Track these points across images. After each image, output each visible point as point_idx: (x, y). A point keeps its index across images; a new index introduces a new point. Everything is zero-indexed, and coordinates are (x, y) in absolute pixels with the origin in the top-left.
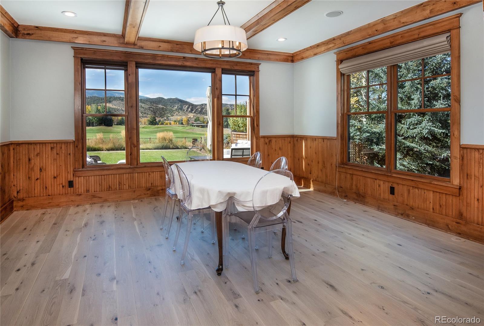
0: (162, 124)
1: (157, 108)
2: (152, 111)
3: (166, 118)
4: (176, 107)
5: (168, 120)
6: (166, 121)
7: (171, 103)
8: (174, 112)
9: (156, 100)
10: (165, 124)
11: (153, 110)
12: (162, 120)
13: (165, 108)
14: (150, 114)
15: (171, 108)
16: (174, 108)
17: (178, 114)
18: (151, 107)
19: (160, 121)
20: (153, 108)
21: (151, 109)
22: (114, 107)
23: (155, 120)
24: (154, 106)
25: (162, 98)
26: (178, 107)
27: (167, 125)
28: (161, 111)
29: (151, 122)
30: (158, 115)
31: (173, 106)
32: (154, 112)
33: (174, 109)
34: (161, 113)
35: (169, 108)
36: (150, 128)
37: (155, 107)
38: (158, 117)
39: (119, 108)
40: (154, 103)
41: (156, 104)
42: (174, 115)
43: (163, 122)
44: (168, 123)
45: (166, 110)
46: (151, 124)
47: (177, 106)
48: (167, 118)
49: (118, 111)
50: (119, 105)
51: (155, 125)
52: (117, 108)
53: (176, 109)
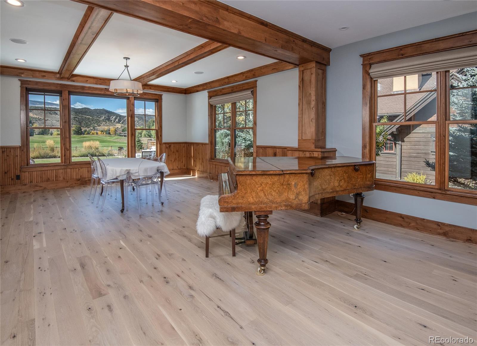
0: (88, 134)
1: (83, 118)
2: (77, 121)
3: (92, 128)
4: (103, 118)
5: (95, 130)
6: (92, 131)
7: (98, 113)
8: (101, 122)
9: (82, 111)
10: (91, 134)
11: (79, 120)
12: (88, 130)
13: (92, 119)
14: (75, 124)
15: (97, 118)
16: (101, 118)
17: (105, 124)
18: (76, 117)
19: (86, 131)
20: (79, 118)
21: (76, 119)
22: (35, 116)
23: (81, 130)
24: (79, 116)
25: (87, 108)
26: (105, 118)
27: (94, 134)
28: (87, 121)
29: (76, 132)
30: (84, 125)
31: (99, 117)
32: (79, 122)
33: (101, 120)
34: (87, 123)
35: (95, 118)
36: (75, 137)
37: (80, 118)
38: (84, 127)
39: (40, 117)
40: (79, 113)
41: (81, 114)
42: (101, 126)
43: (89, 132)
44: (94, 133)
45: (92, 120)
46: (76, 134)
47: (104, 116)
48: (94, 128)
49: (39, 120)
50: (41, 114)
51: (81, 134)
52: (39, 117)
53: (103, 119)
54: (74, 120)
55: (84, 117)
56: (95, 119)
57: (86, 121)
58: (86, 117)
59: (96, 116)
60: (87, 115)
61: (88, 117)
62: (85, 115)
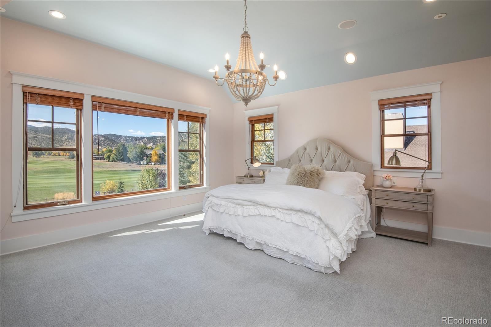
54: (34, 139)
55: (44, 136)
56: (57, 139)
57: (47, 140)
58: (46, 137)
59: (58, 136)
60: (48, 135)
61: (49, 136)
62: (46, 134)
